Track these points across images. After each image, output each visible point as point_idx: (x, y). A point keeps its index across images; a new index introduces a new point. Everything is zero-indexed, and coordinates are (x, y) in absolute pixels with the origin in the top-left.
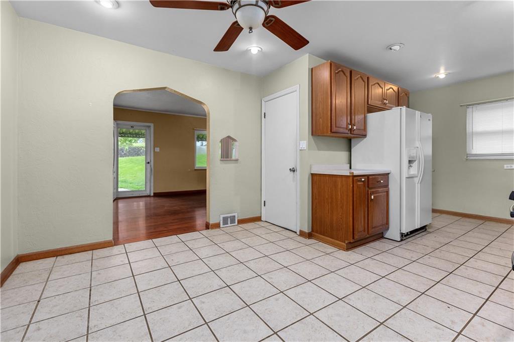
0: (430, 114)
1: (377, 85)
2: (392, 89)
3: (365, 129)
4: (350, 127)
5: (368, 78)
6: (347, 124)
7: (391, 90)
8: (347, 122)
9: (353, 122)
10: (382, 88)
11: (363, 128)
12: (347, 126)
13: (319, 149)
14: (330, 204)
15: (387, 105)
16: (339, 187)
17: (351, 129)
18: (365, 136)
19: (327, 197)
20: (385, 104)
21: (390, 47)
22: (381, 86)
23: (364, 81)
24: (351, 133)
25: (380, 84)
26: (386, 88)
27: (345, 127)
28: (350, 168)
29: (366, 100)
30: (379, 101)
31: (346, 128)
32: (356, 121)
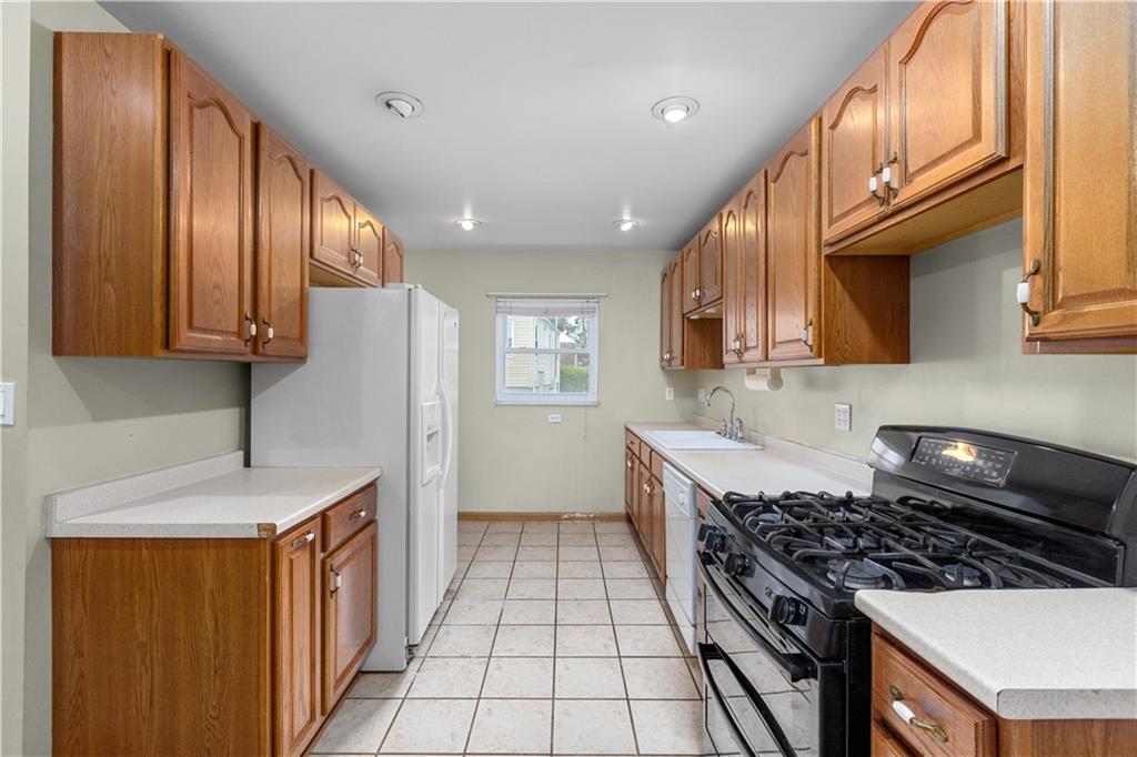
0: (455, 310)
1: (335, 202)
2: (372, 226)
3: (302, 338)
4: (254, 333)
5: (312, 172)
6: (242, 318)
7: (368, 227)
8: (241, 310)
9: (263, 312)
10: (349, 217)
11: (296, 333)
12: (240, 324)
13: (99, 415)
14: (158, 670)
15: (361, 268)
16: (208, 587)
17: (255, 340)
18: (302, 359)
19: (143, 638)
20: (354, 264)
21: (387, 97)
22: (346, 207)
23: (299, 178)
24: (255, 352)
25: (343, 201)
26: (357, 221)
27: (234, 328)
28: (247, 463)
29: (307, 243)
30: (342, 254)
31: (239, 334)
32: (274, 308)
